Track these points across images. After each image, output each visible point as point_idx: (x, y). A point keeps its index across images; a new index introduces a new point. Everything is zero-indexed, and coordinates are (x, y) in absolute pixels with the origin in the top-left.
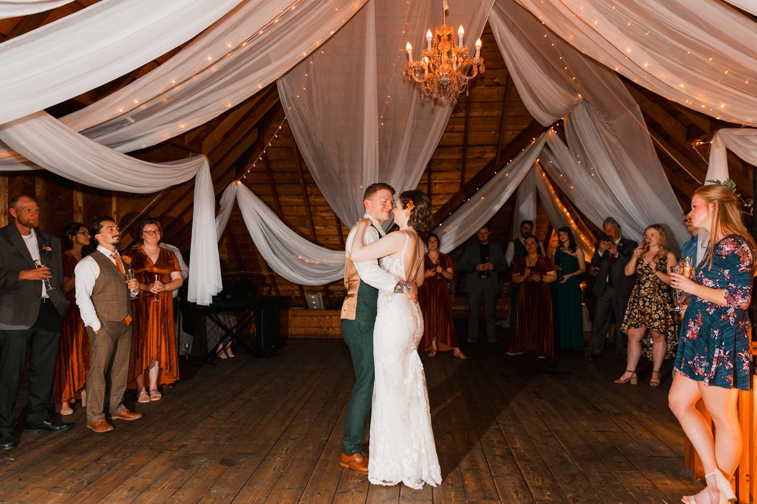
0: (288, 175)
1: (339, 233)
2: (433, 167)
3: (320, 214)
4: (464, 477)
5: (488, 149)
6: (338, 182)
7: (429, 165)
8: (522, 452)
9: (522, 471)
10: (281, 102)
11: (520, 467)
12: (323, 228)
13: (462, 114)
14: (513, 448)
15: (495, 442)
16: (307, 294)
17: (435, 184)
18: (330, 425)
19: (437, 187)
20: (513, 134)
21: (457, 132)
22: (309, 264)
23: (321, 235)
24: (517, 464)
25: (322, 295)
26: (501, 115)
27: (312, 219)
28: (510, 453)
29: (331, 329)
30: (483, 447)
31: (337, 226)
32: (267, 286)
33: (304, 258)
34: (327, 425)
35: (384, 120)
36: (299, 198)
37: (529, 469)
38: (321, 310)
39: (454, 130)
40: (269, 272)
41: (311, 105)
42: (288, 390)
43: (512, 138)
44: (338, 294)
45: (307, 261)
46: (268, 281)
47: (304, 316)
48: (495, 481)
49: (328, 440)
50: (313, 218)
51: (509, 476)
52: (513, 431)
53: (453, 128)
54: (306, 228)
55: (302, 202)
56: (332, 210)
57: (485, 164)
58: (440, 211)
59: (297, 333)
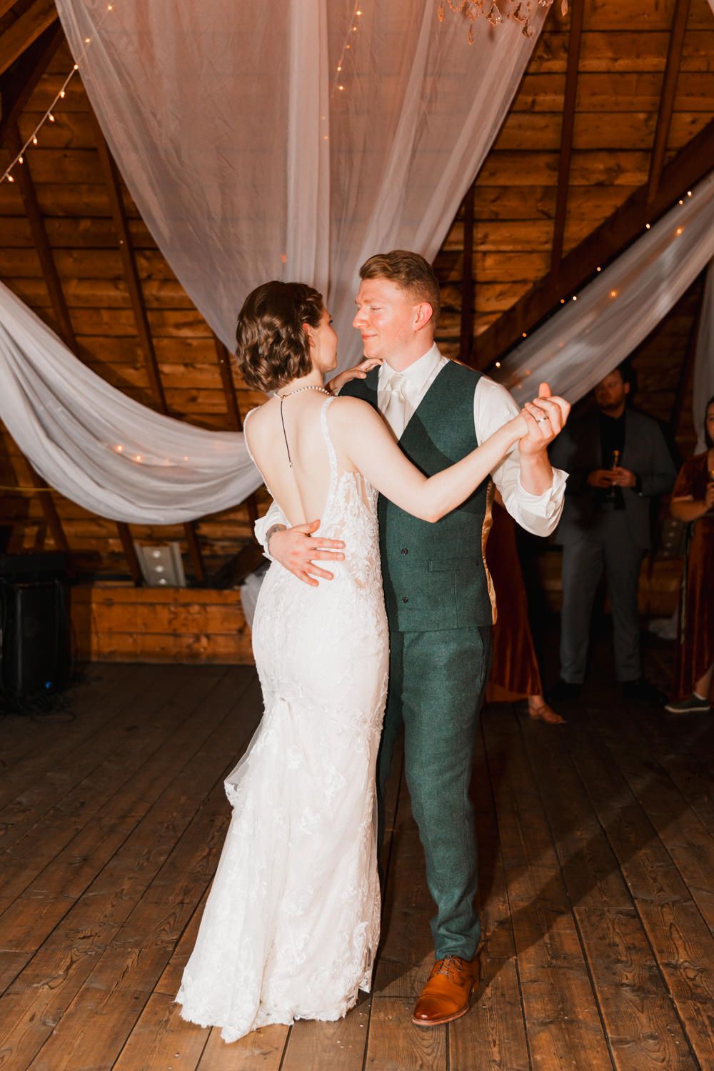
0: (85, 224)
1: (224, 383)
2: (481, 209)
3: (174, 332)
4: (535, 1043)
5: (627, 161)
6: (219, 246)
7: (468, 201)
8: (691, 975)
9: (688, 1028)
10: (63, 22)
11: (682, 1017)
12: (181, 369)
13: (559, 65)
14: (667, 965)
15: (621, 948)
16: (142, 545)
17: (485, 253)
18: (187, 901)
19: (489, 261)
20: (693, 122)
21: (543, 113)
22: (145, 468)
23: (176, 389)
24: (675, 1010)
25: (181, 548)
26: (663, 68)
27: (152, 349)
28: (658, 979)
29: (204, 641)
30: (590, 961)
31: (218, 364)
32: (34, 524)
33: (131, 450)
34: (179, 899)
35: (347, 78)
36: (117, 288)
37: (707, 1022)
38: (177, 588)
39: (537, 109)
40: (36, 486)
41: (144, 36)
42: (83, 804)
43: (691, 133)
44: (223, 547)
45: (138, 459)
46: (36, 511)
47: (134, 604)
48: (614, 1054)
49: (179, 940)
50: (155, 341)
51: (651, 1042)
52: (669, 918)
53: (534, 102)
54: (136, 369)
55: (124, 298)
56: (203, 322)
57: (620, 202)
58: (496, 329)
59: (112, 649)
